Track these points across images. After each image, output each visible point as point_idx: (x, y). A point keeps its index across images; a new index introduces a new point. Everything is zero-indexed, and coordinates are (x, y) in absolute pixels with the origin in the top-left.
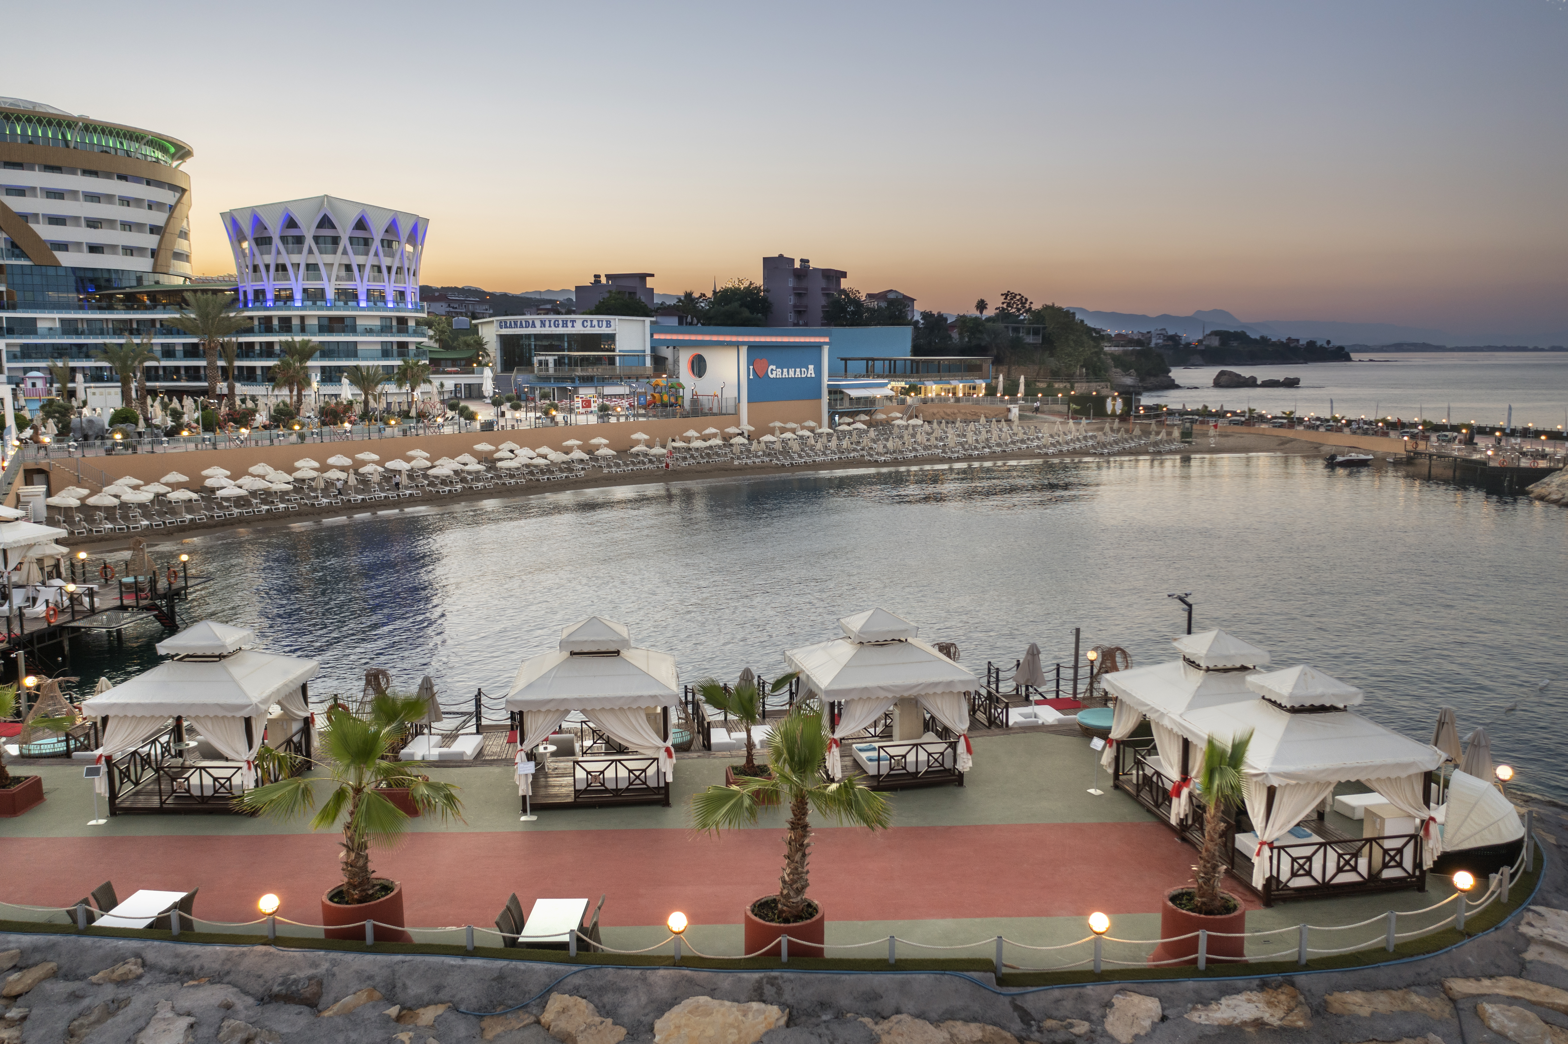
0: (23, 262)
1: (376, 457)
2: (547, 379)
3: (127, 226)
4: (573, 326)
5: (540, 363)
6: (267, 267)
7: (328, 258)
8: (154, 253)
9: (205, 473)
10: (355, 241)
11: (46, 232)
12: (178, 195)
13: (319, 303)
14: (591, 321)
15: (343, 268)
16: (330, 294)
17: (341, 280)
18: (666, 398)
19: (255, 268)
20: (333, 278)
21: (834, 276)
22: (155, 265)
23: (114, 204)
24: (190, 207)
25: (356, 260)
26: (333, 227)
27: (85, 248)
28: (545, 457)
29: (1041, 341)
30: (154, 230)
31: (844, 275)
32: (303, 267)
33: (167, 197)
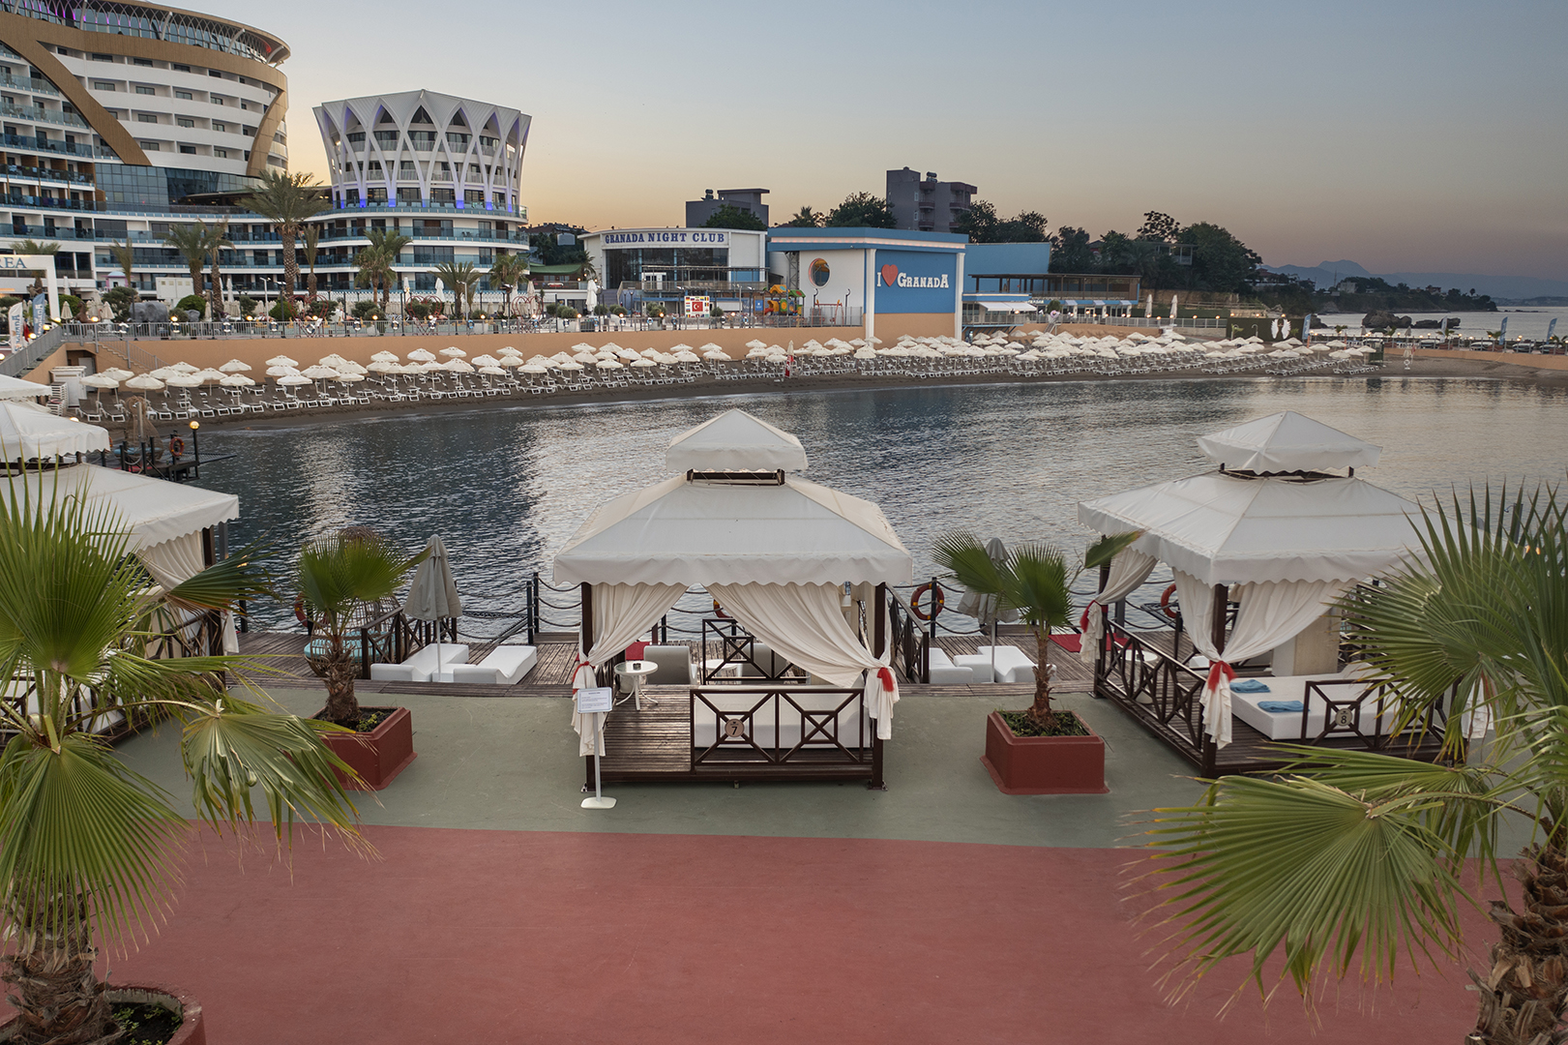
0: (112, 160)
1: (463, 354)
2: (655, 294)
3: (220, 125)
4: (683, 240)
5: (648, 278)
6: (360, 164)
7: (424, 155)
8: (247, 155)
9: (268, 362)
10: (452, 136)
11: (136, 129)
12: (273, 95)
13: (413, 204)
14: (703, 235)
15: (440, 166)
16: (426, 195)
17: (436, 179)
18: (784, 307)
19: (348, 167)
20: (429, 176)
21: (963, 190)
22: (249, 168)
23: (206, 101)
24: (286, 109)
25: (454, 157)
26: (430, 121)
27: (176, 148)
28: (651, 359)
29: (1191, 263)
30: (248, 130)
31: (974, 190)
32: (397, 164)
33: (263, 97)
